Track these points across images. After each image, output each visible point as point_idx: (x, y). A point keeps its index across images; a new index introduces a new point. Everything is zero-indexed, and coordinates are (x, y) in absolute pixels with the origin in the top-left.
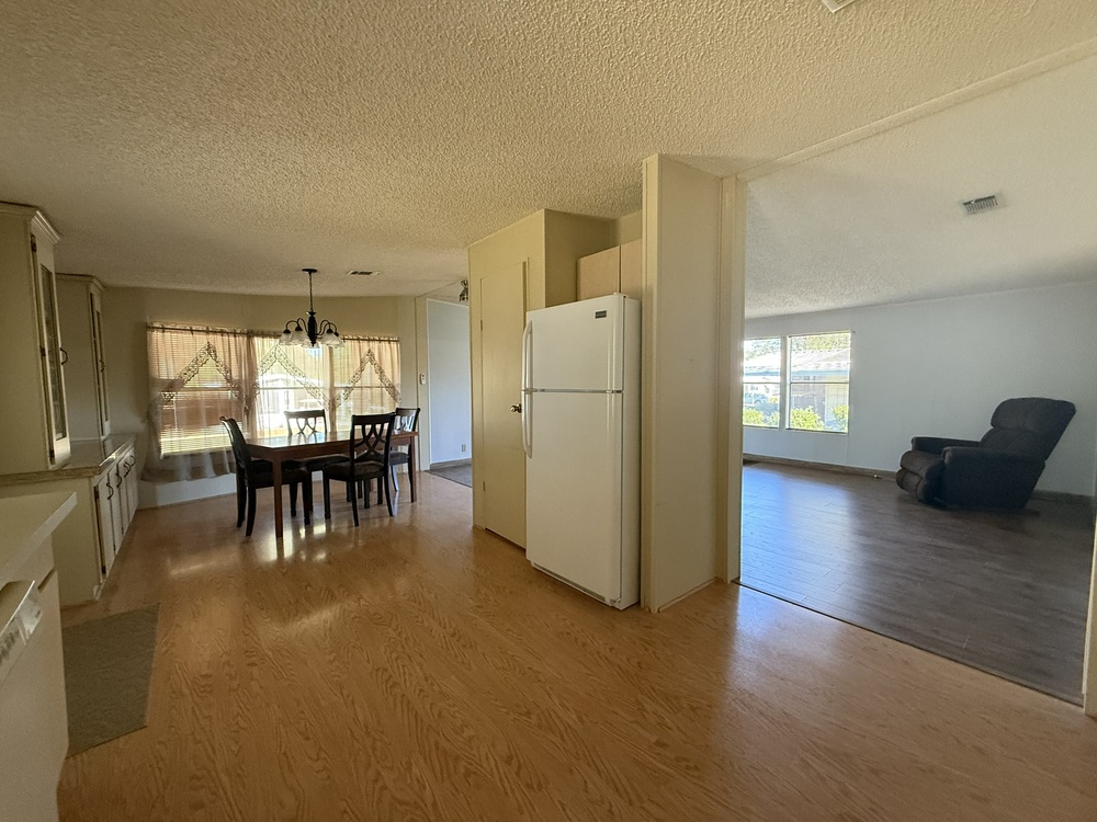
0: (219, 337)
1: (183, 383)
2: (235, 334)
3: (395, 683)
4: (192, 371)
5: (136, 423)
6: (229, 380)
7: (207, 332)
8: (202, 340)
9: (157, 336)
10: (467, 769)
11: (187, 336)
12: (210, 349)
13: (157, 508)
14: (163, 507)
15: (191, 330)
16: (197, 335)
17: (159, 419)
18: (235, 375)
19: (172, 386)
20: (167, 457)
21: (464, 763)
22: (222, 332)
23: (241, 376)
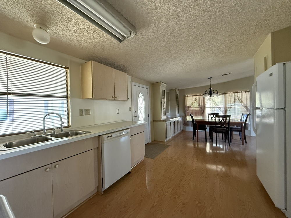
0: (197, 96)
1: (191, 106)
2: (201, 95)
3: (184, 176)
4: (192, 104)
5: (183, 114)
6: (199, 106)
7: (195, 96)
8: (194, 97)
9: (186, 97)
10: (176, 197)
11: (192, 97)
12: (196, 100)
13: (185, 131)
14: (187, 131)
15: (192, 96)
16: (193, 97)
17: (186, 114)
18: (200, 105)
19: (189, 107)
20: (187, 121)
21: (176, 196)
22: (198, 95)
23: (202, 104)
